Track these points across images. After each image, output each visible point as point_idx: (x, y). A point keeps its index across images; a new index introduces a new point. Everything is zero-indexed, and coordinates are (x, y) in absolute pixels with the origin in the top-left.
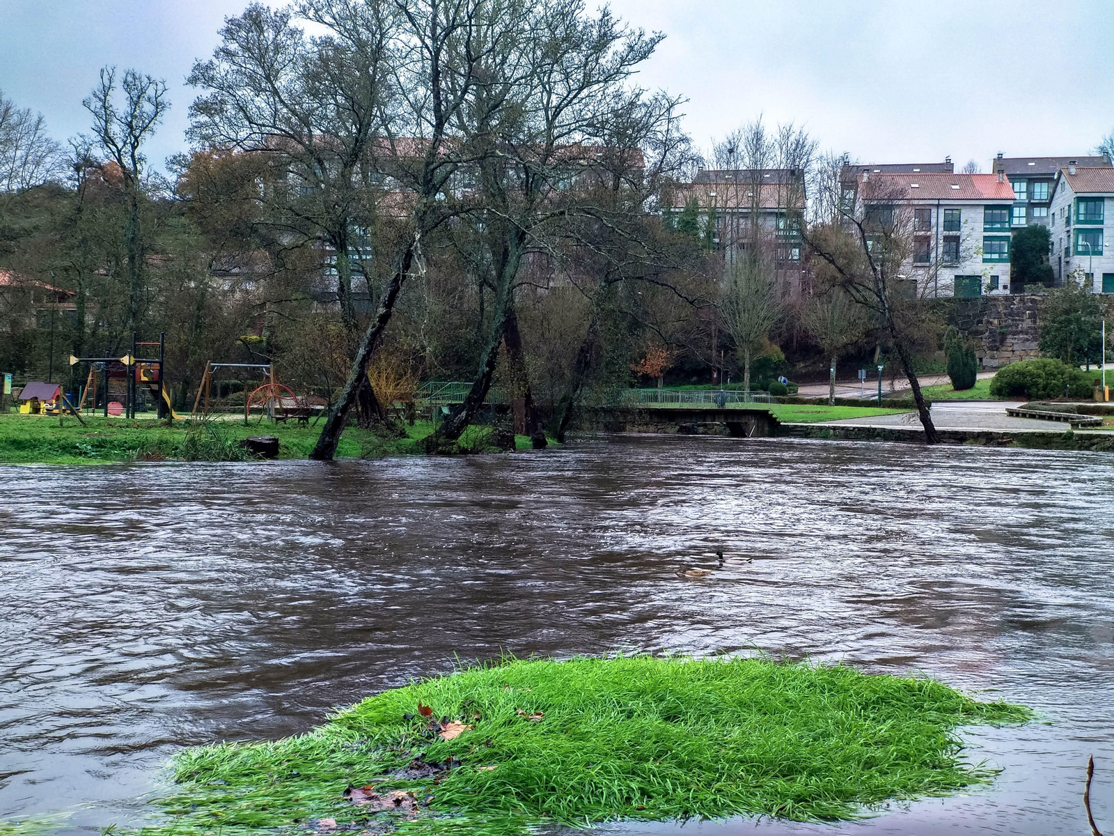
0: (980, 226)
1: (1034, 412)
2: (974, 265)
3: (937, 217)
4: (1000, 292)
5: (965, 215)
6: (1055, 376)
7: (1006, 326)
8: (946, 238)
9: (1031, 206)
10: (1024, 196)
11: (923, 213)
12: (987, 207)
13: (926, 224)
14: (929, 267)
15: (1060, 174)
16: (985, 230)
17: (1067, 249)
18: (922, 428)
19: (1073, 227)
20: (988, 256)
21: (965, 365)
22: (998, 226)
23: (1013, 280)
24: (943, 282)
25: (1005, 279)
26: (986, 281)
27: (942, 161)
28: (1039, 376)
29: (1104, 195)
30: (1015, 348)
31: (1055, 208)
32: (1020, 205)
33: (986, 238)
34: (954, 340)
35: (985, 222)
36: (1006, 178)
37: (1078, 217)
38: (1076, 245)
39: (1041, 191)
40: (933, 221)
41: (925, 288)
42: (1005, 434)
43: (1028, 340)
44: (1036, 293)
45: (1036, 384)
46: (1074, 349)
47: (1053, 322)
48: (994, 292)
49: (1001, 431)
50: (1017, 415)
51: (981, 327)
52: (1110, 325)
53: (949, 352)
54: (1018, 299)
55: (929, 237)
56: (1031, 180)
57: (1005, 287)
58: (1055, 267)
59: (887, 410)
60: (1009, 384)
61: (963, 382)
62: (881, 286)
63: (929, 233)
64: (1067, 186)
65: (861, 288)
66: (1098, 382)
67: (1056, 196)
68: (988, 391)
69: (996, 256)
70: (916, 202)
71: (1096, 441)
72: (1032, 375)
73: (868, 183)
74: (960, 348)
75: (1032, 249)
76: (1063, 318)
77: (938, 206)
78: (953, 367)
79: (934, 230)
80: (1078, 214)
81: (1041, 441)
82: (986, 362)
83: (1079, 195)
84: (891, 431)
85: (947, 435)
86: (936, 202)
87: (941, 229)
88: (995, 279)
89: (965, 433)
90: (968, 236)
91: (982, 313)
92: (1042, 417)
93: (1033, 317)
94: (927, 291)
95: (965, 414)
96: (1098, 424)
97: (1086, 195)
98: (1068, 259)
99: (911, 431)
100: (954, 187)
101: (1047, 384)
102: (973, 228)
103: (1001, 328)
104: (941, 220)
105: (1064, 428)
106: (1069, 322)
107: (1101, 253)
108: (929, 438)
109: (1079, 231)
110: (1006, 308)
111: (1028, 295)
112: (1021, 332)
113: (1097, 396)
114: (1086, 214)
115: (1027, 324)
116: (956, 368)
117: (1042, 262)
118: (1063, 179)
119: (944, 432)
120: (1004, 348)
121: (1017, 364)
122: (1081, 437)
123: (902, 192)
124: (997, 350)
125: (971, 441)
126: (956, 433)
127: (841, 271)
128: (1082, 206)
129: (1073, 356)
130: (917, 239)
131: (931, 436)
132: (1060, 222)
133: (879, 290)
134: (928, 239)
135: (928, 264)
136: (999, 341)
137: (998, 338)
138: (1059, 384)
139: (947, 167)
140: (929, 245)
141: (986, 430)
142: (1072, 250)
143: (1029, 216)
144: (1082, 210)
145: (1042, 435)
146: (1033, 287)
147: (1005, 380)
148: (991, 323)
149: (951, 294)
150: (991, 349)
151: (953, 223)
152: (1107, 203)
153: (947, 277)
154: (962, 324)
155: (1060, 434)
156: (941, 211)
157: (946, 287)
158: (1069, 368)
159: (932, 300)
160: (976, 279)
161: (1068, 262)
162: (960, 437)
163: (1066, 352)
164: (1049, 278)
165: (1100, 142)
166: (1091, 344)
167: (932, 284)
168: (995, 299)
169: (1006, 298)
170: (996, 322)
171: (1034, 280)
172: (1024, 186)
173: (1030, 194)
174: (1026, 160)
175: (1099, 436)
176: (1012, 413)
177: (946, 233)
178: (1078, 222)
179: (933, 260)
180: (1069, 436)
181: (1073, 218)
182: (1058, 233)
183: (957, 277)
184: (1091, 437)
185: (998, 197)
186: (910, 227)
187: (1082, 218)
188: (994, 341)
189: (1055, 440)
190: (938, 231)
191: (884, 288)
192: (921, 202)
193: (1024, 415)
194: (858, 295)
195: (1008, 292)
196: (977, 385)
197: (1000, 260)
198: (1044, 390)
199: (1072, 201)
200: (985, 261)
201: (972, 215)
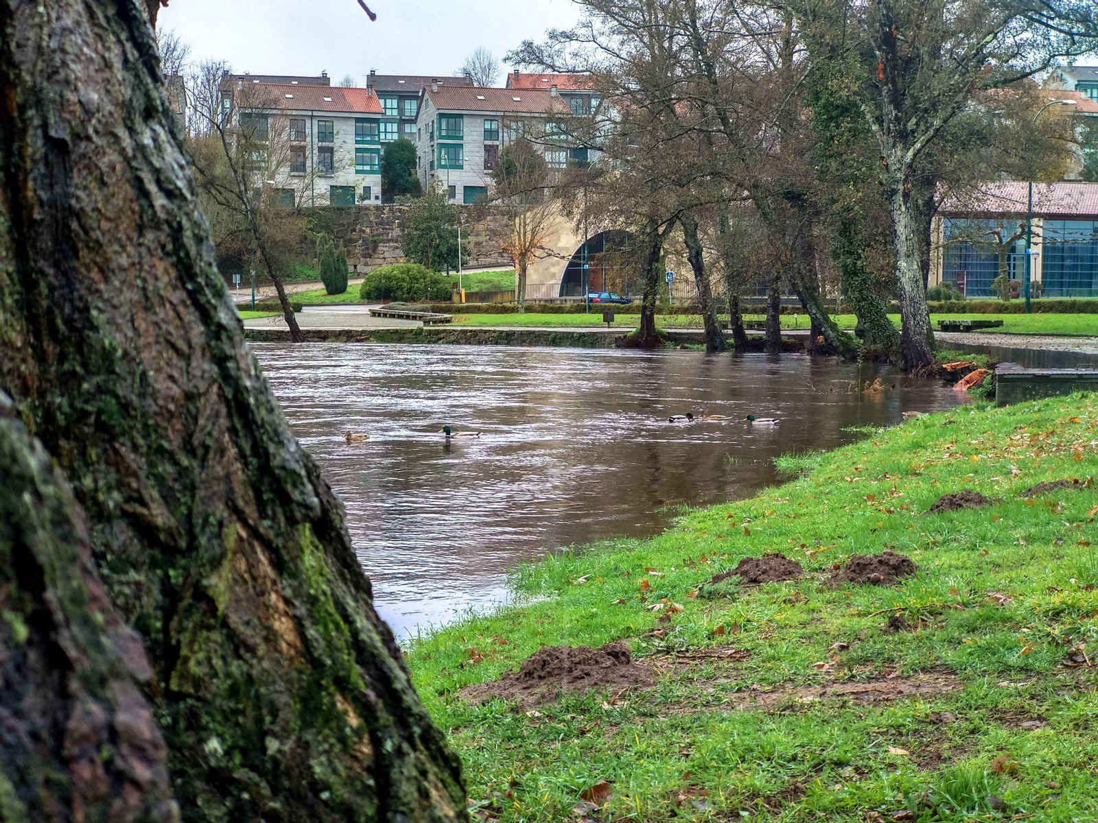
0: (351, 138)
1: (393, 312)
2: (347, 176)
3: (312, 128)
4: (372, 202)
5: (338, 126)
6: (417, 280)
7: (378, 235)
8: (321, 149)
9: (402, 122)
10: (395, 113)
11: (297, 123)
12: (358, 120)
13: (301, 134)
14: (304, 177)
15: (424, 90)
16: (357, 142)
17: (432, 162)
18: (288, 329)
19: (436, 142)
20: (360, 168)
21: (338, 270)
22: (369, 138)
23: (384, 192)
24: (318, 191)
25: (376, 190)
26: (359, 191)
27: (319, 74)
28: (403, 280)
29: (463, 112)
30: (386, 255)
31: (421, 123)
32: (390, 120)
33: (357, 150)
34: (327, 246)
35: (357, 135)
36: (374, 92)
37: (440, 133)
38: (439, 159)
39: (410, 107)
40: (308, 131)
41: (301, 197)
42: (363, 332)
43: (397, 248)
44: (405, 204)
45: (401, 288)
46: (434, 254)
47: (416, 229)
48: (366, 202)
49: (360, 329)
50: (379, 315)
51: (355, 236)
52: (465, 232)
53: (322, 257)
54: (388, 209)
55: (304, 147)
56: (402, 97)
57: (377, 198)
58: (422, 180)
59: (261, 313)
60: (377, 289)
61: (336, 286)
62: (242, 188)
63: (302, 143)
64: (430, 103)
65: (222, 190)
66: (456, 285)
67: (422, 112)
68: (358, 295)
69: (367, 168)
70: (289, 112)
71: (442, 335)
72: (397, 279)
73: (242, 91)
74: (332, 254)
75: (400, 162)
76: (424, 226)
77: (312, 117)
78: (325, 273)
79: (308, 139)
80: (440, 129)
81: (395, 337)
82: (360, 268)
83: (441, 111)
84: (259, 332)
85: (311, 334)
86: (310, 113)
87: (316, 140)
88: (367, 189)
89: (328, 332)
90: (341, 147)
91: (355, 222)
92: (401, 317)
93: (401, 226)
94: (303, 200)
95: (333, 315)
96: (448, 321)
97: (447, 112)
98: (433, 172)
99: (278, 332)
100: (326, 99)
101: (411, 288)
102: (346, 141)
103: (373, 236)
104: (315, 131)
105: (416, 325)
106: (430, 229)
107: (461, 167)
108: (294, 337)
109: (442, 145)
110: (377, 218)
111: (396, 206)
112: (392, 240)
113: (455, 298)
114: (447, 130)
115: (396, 232)
116: (329, 273)
117: (410, 175)
118: (426, 96)
119: (309, 332)
120: (376, 256)
121: (385, 269)
122: (430, 332)
123: (276, 101)
124: (370, 257)
125: (333, 339)
126: (320, 332)
127: (202, 172)
128: (444, 122)
129: (434, 261)
130: (293, 148)
131: (296, 335)
132: (425, 136)
133: (240, 192)
134: (303, 149)
135: (302, 174)
136: (371, 249)
137: (371, 246)
138: (422, 287)
139: (324, 80)
140: (304, 154)
141: (346, 328)
142: (436, 163)
143: (400, 131)
144: (444, 127)
145: (396, 332)
146: (403, 198)
147: (373, 284)
148: (364, 232)
149: (326, 203)
150: (365, 256)
151: (326, 134)
152: (465, 119)
153: (322, 186)
154: (338, 232)
155: (412, 330)
156: (315, 122)
157: (322, 196)
158: (430, 273)
159: (308, 209)
160: (349, 190)
161: (433, 175)
162: (322, 336)
163: (428, 257)
164: (415, 189)
165: (463, 64)
166: (450, 250)
167: (308, 193)
168: (367, 208)
169: (377, 208)
170: (368, 230)
171: (404, 191)
172: (395, 102)
173: (401, 110)
174: (396, 78)
175: (445, 331)
176: (374, 314)
177: (320, 144)
178: (441, 137)
179: (309, 170)
180: (420, 331)
181: (436, 134)
182: (423, 148)
183: (332, 187)
184: (438, 332)
185: (368, 110)
186: (284, 136)
187: (444, 133)
188: (367, 248)
189: (408, 336)
190: (312, 142)
191: (246, 190)
192: (294, 113)
193: (385, 315)
194: (220, 198)
195: (379, 202)
196: (349, 289)
197: (372, 172)
198: (408, 293)
199: (435, 117)
200: (357, 172)
201: (344, 128)
